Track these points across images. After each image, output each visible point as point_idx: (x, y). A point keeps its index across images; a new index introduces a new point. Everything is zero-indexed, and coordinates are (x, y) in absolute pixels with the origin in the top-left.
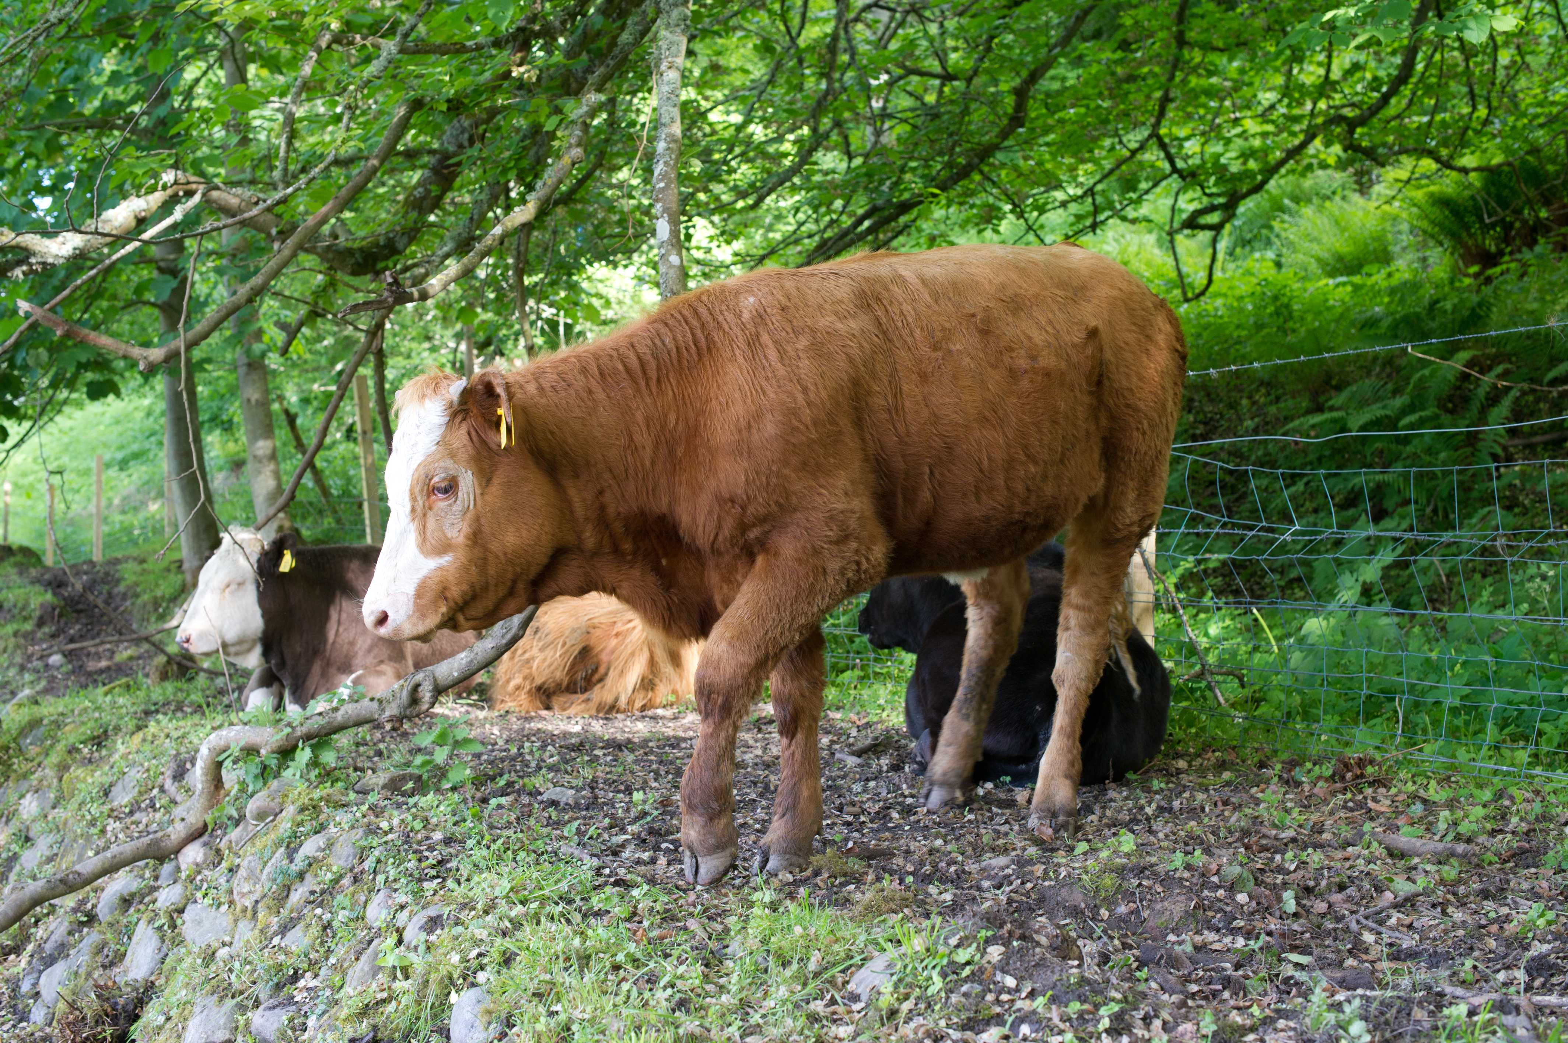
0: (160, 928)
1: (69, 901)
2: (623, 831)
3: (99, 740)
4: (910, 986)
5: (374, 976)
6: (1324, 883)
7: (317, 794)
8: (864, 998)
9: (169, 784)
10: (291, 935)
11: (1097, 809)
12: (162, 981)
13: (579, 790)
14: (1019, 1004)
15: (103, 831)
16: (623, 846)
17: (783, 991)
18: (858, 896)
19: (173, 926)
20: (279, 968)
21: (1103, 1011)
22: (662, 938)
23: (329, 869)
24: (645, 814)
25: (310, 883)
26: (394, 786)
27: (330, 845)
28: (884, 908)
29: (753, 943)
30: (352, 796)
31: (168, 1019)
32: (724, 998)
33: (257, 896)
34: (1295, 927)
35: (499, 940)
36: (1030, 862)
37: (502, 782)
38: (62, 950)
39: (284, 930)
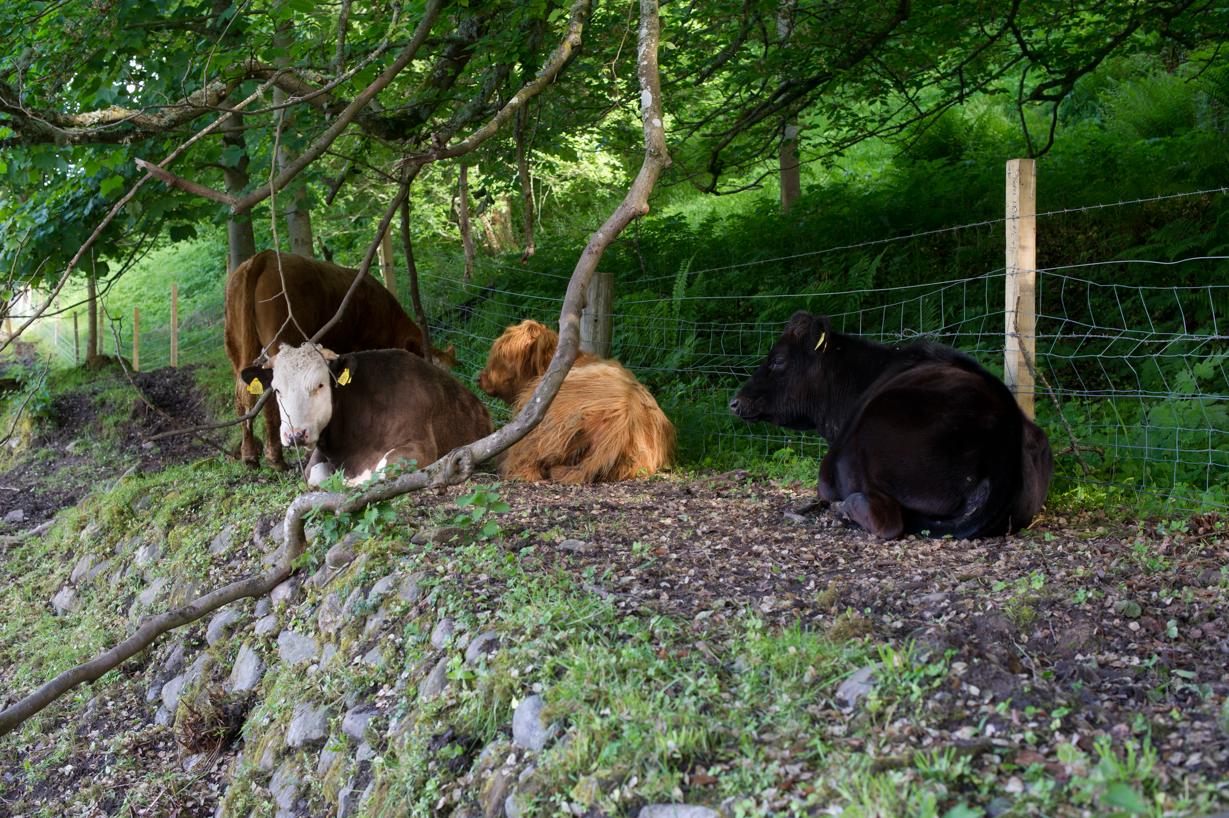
0: (259, 650)
1: (184, 630)
2: (628, 573)
3: (197, 504)
4: (891, 694)
5: (442, 688)
6: (1196, 614)
7: (384, 545)
8: (852, 703)
9: (257, 538)
10: (369, 656)
11: (1002, 556)
12: (263, 691)
13: (587, 541)
14: (984, 709)
15: (207, 575)
16: (631, 584)
17: (786, 698)
18: (827, 624)
19: (270, 649)
20: (362, 681)
21: (1055, 714)
22: (679, 657)
23: (398, 603)
24: (643, 560)
25: (383, 615)
26: (442, 539)
27: (397, 584)
28: (851, 633)
29: (756, 660)
30: (412, 546)
31: (272, 721)
32: (738, 704)
33: (339, 625)
34: (1179, 649)
35: (549, 657)
36: (960, 597)
37: (526, 536)
38: (179, 668)
39: (363, 651)
